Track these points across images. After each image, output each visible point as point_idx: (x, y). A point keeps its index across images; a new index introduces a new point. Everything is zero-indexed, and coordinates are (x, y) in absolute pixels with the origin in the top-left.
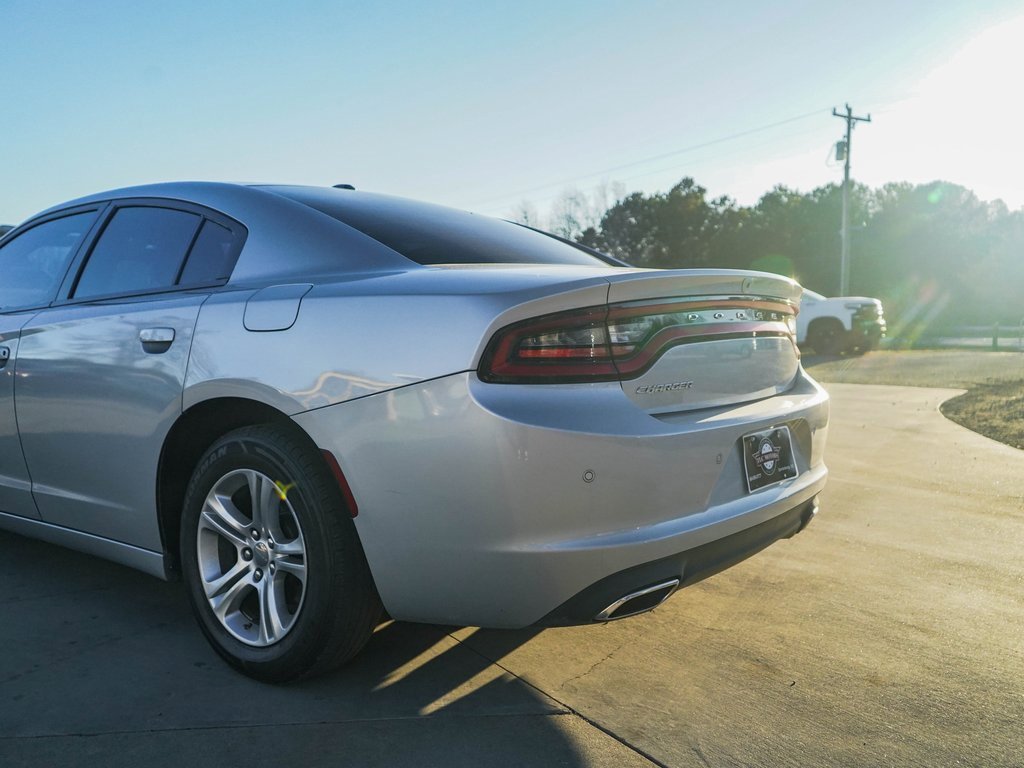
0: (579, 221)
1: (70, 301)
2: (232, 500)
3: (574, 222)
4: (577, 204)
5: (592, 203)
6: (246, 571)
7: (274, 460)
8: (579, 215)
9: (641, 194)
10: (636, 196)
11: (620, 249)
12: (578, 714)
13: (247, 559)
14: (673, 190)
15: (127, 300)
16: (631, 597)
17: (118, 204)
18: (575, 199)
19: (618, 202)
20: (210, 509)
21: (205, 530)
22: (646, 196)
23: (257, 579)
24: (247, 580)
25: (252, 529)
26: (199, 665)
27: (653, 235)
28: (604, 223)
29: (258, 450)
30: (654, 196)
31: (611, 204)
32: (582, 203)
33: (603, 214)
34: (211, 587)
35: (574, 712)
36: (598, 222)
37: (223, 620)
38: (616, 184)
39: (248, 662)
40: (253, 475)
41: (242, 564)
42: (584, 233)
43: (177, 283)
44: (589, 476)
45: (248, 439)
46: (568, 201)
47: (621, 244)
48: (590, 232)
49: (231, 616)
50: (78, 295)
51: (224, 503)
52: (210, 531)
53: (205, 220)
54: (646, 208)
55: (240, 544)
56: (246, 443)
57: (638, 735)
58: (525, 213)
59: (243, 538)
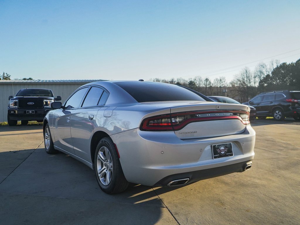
0: (264, 72)
1: (82, 108)
2: (103, 153)
3: (262, 73)
4: (263, 67)
5: (268, 67)
6: (105, 169)
7: (108, 145)
8: (264, 71)
9: (286, 63)
10: (284, 64)
11: (278, 81)
12: (168, 208)
13: (105, 166)
14: (297, 61)
15: (93, 108)
16: (175, 181)
17: (92, 86)
18: (263, 66)
19: (278, 66)
20: (99, 155)
21: (98, 159)
22: (288, 64)
23: (107, 171)
24: (105, 171)
25: (106, 160)
26: (96, 188)
27: (290, 76)
28: (273, 73)
29: (106, 143)
30: (290, 64)
31: (275, 66)
32: (265, 67)
33: (272, 70)
34: (99, 172)
35: (167, 207)
36: (271, 73)
37: (101, 179)
38: (277, 61)
39: (103, 189)
40: (105, 148)
41: (104, 167)
42: (266, 76)
43: (98, 105)
44: (162, 152)
45: (105, 140)
46: (260, 66)
47: (279, 79)
48: (268, 76)
49: (102, 178)
50: (83, 106)
51: (101, 154)
52: (99, 159)
53: (104, 91)
54: (288, 67)
55: (104, 163)
56: (104, 141)
57: (176, 214)
58: (246, 70)
59: (105, 162)
